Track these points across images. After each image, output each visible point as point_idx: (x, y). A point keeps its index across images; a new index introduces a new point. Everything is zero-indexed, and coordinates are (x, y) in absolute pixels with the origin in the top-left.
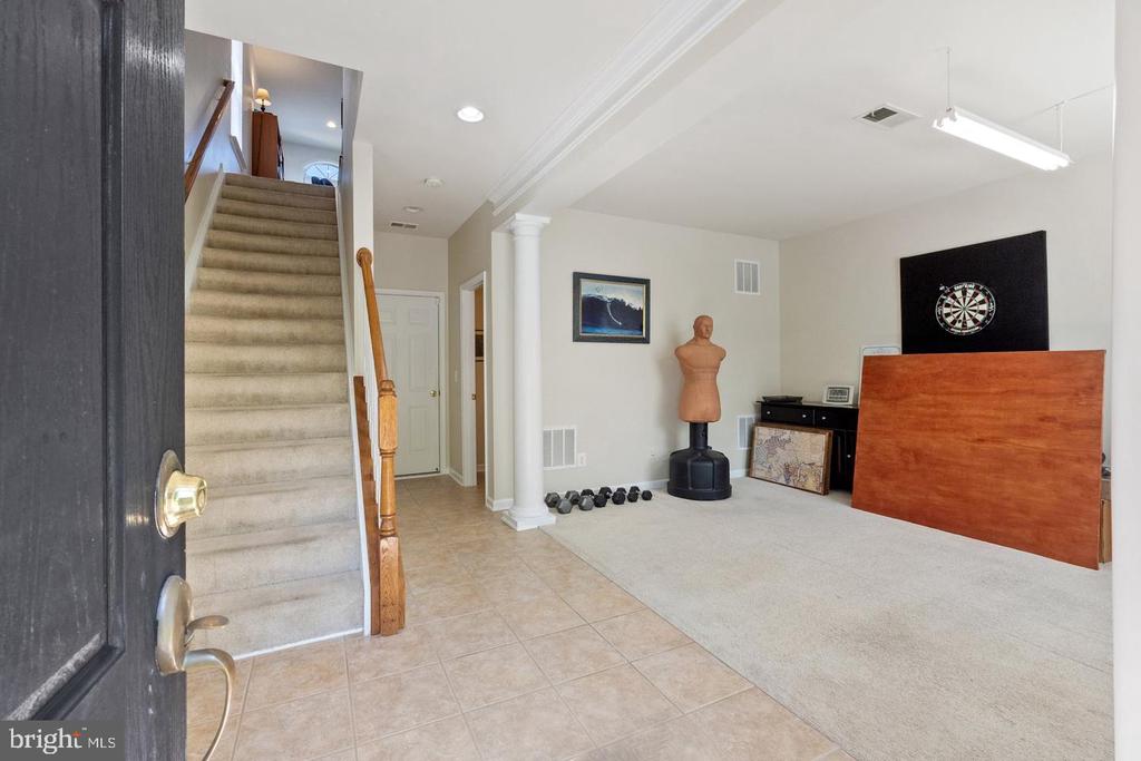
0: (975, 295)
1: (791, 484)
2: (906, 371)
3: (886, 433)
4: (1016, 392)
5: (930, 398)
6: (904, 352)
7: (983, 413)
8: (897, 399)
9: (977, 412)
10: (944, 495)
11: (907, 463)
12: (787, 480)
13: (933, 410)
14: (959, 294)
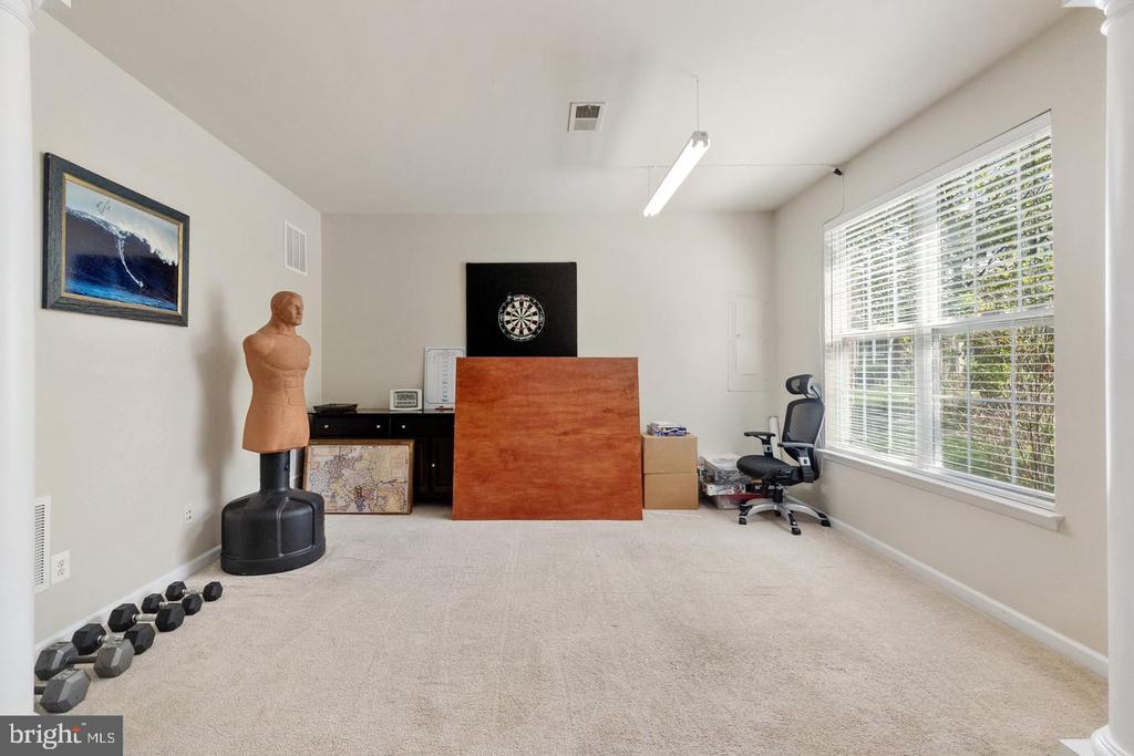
0: (530, 307)
1: (366, 510)
2: (500, 373)
3: (485, 436)
4: (588, 390)
5: (523, 398)
6: (468, 355)
7: (566, 409)
8: (493, 401)
9: (561, 409)
10: (540, 487)
11: (506, 462)
12: (360, 507)
13: (526, 409)
14: (517, 304)
